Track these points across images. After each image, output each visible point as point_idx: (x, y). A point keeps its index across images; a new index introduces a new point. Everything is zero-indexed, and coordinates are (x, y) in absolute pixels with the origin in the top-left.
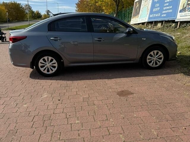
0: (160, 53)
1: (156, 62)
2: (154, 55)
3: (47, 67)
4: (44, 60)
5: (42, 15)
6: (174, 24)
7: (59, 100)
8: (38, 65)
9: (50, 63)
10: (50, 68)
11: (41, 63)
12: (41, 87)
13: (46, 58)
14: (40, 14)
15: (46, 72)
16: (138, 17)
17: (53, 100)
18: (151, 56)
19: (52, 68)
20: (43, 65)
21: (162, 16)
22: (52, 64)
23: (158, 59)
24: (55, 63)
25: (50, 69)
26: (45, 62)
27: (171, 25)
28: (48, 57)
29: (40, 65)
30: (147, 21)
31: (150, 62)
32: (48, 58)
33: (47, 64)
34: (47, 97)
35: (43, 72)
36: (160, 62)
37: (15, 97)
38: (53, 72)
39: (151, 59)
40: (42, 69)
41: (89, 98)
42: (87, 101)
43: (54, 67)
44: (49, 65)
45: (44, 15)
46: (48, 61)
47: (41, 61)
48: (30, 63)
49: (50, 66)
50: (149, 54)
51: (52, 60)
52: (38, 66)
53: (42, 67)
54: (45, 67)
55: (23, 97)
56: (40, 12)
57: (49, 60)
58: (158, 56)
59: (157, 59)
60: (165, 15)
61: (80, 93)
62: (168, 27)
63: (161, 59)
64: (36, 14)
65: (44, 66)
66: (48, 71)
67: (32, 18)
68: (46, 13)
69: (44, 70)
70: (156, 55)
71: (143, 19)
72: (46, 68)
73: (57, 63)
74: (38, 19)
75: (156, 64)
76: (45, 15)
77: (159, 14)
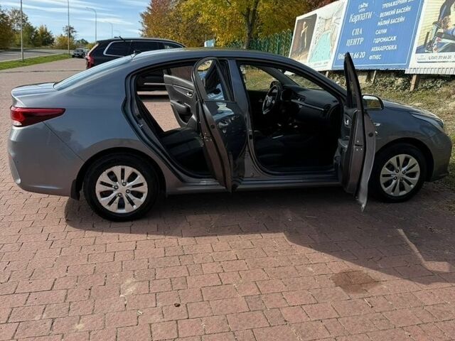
0: (412, 161)
1: (401, 183)
2: (398, 165)
3: (120, 195)
4: (111, 175)
5: (54, 37)
6: (400, 81)
7: (179, 306)
8: (95, 188)
9: (128, 184)
10: (128, 198)
11: (102, 183)
12: (109, 257)
13: (117, 170)
14: (48, 34)
15: (114, 208)
16: (306, 56)
17: (160, 304)
18: (391, 167)
19: (132, 197)
20: (109, 188)
21: (371, 58)
22: (133, 186)
23: (407, 175)
24: (141, 185)
25: (126, 201)
26: (115, 179)
27: (393, 82)
28: (123, 167)
29: (99, 188)
30: (330, 68)
31: (387, 184)
32: (123, 171)
33: (121, 187)
34: (137, 293)
35: (108, 208)
36: (410, 184)
37: (41, 294)
38: (135, 207)
39: (390, 175)
40: (104, 201)
41: (263, 297)
42: (259, 308)
43: (139, 195)
44: (125, 188)
45: (60, 39)
46: (123, 177)
47: (104, 177)
48: (71, 183)
49: (127, 191)
50: (386, 164)
51: (133, 176)
52: (95, 191)
53: (104, 194)
54: (112, 196)
55: (63, 293)
56: (48, 31)
57: (126, 176)
58: (408, 170)
59: (405, 176)
60: (377, 57)
61: (231, 281)
62: (385, 85)
63: (413, 175)
64: (38, 35)
65: (111, 192)
66: (121, 205)
67: (29, 43)
68: (64, 34)
69: (110, 204)
70: (404, 166)
71: (319, 62)
72: (115, 198)
73: (146, 184)
74: (44, 47)
75: (402, 188)
76: (62, 39)
77: (363, 54)
